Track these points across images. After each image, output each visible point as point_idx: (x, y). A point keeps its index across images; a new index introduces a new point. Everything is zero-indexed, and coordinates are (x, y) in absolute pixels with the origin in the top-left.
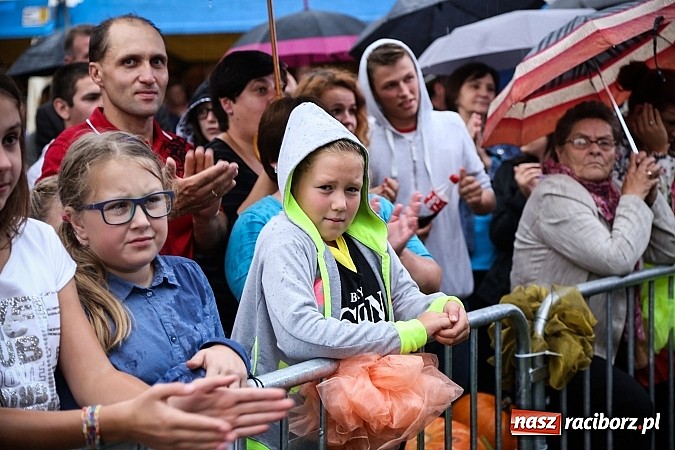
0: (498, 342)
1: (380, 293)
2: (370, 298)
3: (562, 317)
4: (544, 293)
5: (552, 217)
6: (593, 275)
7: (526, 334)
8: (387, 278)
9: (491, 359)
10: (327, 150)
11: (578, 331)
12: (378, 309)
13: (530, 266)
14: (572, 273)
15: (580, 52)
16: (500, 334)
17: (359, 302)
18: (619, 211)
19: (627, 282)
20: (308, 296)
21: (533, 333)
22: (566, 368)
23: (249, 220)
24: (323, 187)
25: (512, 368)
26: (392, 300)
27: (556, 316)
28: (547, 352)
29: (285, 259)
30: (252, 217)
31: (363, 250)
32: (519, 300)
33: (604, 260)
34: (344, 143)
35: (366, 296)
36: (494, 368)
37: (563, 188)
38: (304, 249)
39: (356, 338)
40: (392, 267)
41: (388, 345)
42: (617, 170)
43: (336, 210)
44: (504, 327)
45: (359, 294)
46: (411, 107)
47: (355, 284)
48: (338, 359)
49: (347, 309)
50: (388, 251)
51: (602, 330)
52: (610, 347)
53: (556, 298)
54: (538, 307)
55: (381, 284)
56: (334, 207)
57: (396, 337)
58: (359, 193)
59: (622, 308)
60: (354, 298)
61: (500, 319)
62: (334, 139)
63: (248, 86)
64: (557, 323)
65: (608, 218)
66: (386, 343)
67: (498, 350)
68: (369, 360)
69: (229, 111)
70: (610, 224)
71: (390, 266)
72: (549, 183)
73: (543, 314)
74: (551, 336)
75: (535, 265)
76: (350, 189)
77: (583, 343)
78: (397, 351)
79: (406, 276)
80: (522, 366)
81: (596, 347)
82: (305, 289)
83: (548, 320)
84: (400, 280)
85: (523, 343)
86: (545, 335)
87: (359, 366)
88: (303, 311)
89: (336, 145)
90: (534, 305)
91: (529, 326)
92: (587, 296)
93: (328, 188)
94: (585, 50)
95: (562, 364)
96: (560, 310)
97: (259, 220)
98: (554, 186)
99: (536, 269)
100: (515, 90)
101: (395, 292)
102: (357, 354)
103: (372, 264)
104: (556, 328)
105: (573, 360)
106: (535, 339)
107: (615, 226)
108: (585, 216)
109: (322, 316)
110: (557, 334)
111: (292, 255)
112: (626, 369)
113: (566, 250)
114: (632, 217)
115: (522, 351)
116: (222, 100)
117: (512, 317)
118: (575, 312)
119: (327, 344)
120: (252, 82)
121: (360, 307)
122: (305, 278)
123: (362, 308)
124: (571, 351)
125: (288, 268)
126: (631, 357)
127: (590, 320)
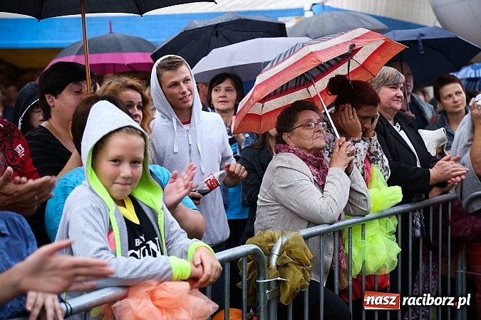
0: (244, 272)
1: (157, 238)
2: (150, 242)
3: (289, 253)
4: (277, 236)
5: (283, 183)
6: (311, 223)
7: (264, 265)
8: (162, 228)
9: (240, 283)
10: (117, 134)
11: (300, 263)
12: (156, 250)
13: (268, 218)
14: (297, 222)
15: (300, 67)
16: (246, 266)
17: (142, 245)
18: (328, 178)
19: (334, 228)
20: (103, 243)
21: (269, 264)
22: (291, 289)
23: (63, 185)
24: (114, 161)
25: (254, 290)
26: (166, 244)
27: (285, 252)
28: (279, 278)
29: (85, 218)
30: (66, 183)
31: (145, 208)
32: (259, 242)
33: (319, 213)
34: (129, 129)
35: (146, 241)
36: (241, 290)
37: (290, 163)
38: (99, 210)
39: (140, 270)
40: (166, 219)
41: (164, 275)
42: (328, 150)
43: (124, 177)
44: (249, 261)
45: (141, 240)
46: (188, 101)
47: (138, 232)
48: (128, 286)
49: (132, 251)
50: (162, 209)
51: (316, 262)
52: (322, 274)
53: (285, 240)
54: (273, 246)
55: (158, 233)
56: (122, 175)
57: (170, 269)
58: (141, 165)
59: (331, 246)
60: (138, 242)
61: (246, 255)
62: (122, 126)
63: (68, 87)
64: (285, 258)
65: (321, 183)
66: (162, 273)
67: (244, 277)
68: (150, 285)
69: (51, 105)
70: (322, 188)
71: (164, 219)
72: (280, 159)
73: (276, 251)
74: (282, 267)
75: (271, 217)
76: (134, 162)
77: (303, 271)
78: (170, 279)
79: (176, 226)
80: (261, 288)
81: (313, 274)
82: (101, 238)
83: (279, 255)
84: (171, 229)
85: (262, 272)
86: (278, 266)
87: (144, 290)
88: (99, 254)
89: (124, 130)
90: (270, 245)
91: (266, 260)
92: (306, 238)
93: (117, 161)
94: (303, 66)
95: (289, 286)
96: (288, 248)
97: (71, 185)
98: (284, 161)
99: (272, 220)
100: (255, 93)
101: (168, 238)
102: (141, 282)
103: (151, 218)
104: (285, 261)
105: (297, 284)
106: (271, 269)
107: (325, 189)
108: (305, 182)
109: (113, 256)
110: (286, 266)
111: (91, 214)
112: (333, 289)
113: (292, 206)
114: (336, 182)
115: (261, 278)
116: (47, 96)
117: (254, 254)
118: (298, 250)
119: (119, 276)
120: (71, 84)
121: (142, 249)
122: (101, 231)
123: (144, 250)
124: (295, 278)
125: (87, 224)
126: (336, 281)
127: (308, 255)
